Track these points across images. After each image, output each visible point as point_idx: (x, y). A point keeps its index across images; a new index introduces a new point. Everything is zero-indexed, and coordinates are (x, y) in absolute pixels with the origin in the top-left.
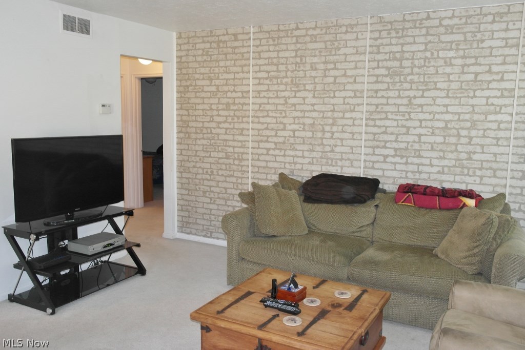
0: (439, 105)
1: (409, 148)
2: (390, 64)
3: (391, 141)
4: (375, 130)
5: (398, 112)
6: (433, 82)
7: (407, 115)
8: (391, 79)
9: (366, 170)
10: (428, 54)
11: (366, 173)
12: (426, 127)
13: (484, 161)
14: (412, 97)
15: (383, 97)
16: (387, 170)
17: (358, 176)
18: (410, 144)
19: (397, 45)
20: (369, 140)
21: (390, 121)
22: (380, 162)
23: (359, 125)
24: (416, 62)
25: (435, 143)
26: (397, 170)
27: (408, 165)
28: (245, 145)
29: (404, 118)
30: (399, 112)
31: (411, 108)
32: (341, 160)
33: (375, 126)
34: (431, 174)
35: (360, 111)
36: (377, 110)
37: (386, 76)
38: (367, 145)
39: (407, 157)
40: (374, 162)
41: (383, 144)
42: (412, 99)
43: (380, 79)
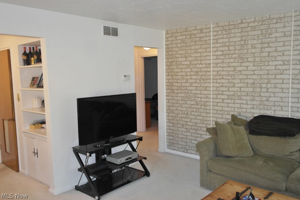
17: (287, 117)
23: (287, 83)
28: (208, 97)
32: (274, 106)
35: (287, 74)
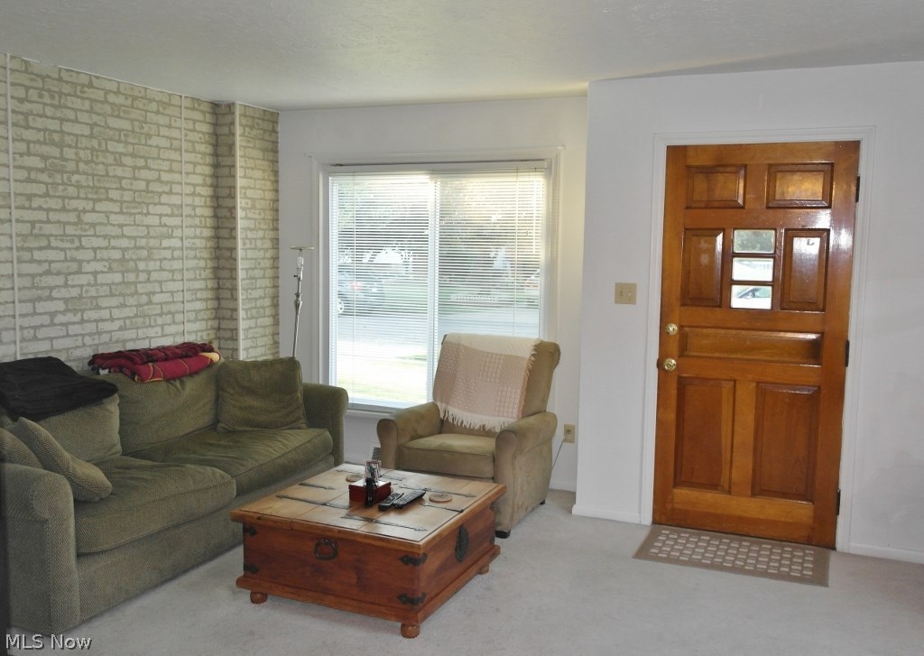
0: (113, 225)
1: (84, 295)
2: (45, 149)
3: (58, 286)
4: (33, 268)
5: (65, 235)
6: (105, 188)
7: (76, 240)
8: (50, 177)
9: (25, 344)
10: (95, 143)
11: (25, 351)
12: (102, 260)
13: (164, 303)
14: (81, 211)
15: (40, 208)
16: (57, 338)
18: (85, 288)
19: (52, 118)
20: (24, 288)
21: (54, 252)
22: (45, 326)
24: (82, 153)
25: (113, 284)
26: (71, 336)
27: (84, 325)
29: (73, 246)
30: (67, 236)
31: (81, 229)
33: (32, 261)
34: (113, 334)
36: (34, 231)
37: (42, 171)
38: (23, 298)
39: (83, 311)
40: (35, 328)
41: (46, 293)
42: (82, 214)
43: (33, 175)
